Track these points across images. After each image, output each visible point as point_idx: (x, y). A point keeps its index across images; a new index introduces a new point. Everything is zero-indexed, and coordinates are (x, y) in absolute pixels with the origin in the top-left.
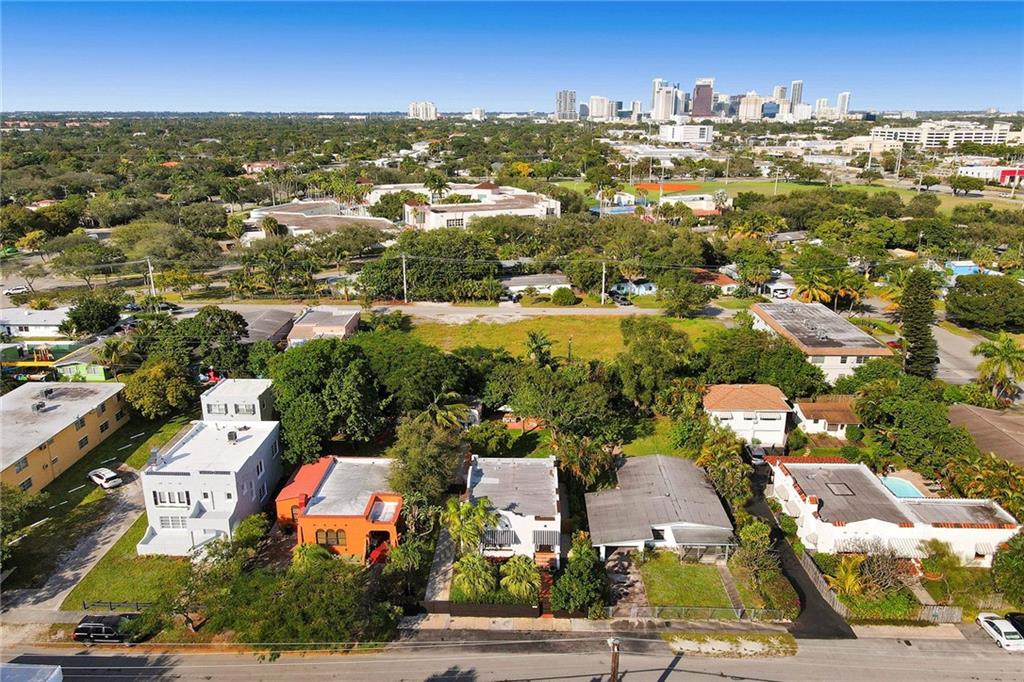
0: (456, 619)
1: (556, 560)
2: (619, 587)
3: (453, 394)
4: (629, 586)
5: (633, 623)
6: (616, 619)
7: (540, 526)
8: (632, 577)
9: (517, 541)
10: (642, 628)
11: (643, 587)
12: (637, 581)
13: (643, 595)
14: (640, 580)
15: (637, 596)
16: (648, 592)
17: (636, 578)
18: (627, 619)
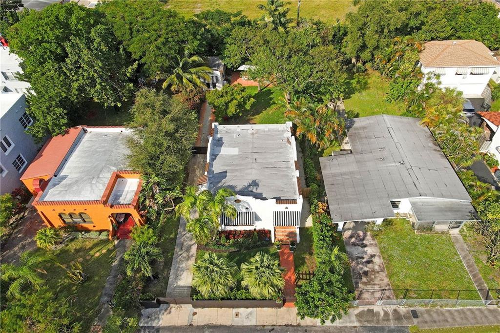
0: (199, 310)
2: (358, 264)
3: (195, 58)
4: (368, 262)
5: (378, 314)
6: (361, 309)
8: (370, 251)
9: (257, 219)
10: (388, 320)
11: (382, 264)
12: (375, 255)
13: (384, 274)
14: (378, 254)
15: (377, 275)
16: (388, 270)
17: (373, 251)
18: (372, 308)
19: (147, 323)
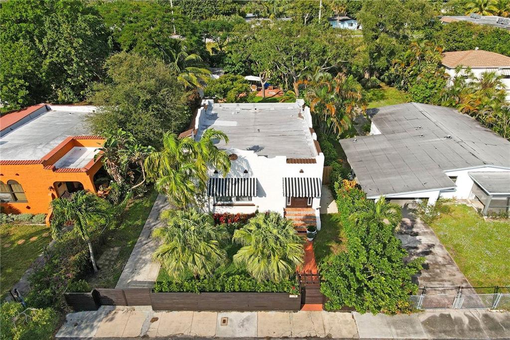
0: (162, 315)
1: (314, 218)
3: (193, 56)
6: (429, 313)
7: (293, 171)
8: (425, 240)
9: (260, 192)
11: (448, 255)
12: (434, 245)
13: (454, 268)
14: (438, 243)
15: (444, 269)
16: (458, 263)
17: (430, 241)
18: (447, 313)
19: (71, 333)
